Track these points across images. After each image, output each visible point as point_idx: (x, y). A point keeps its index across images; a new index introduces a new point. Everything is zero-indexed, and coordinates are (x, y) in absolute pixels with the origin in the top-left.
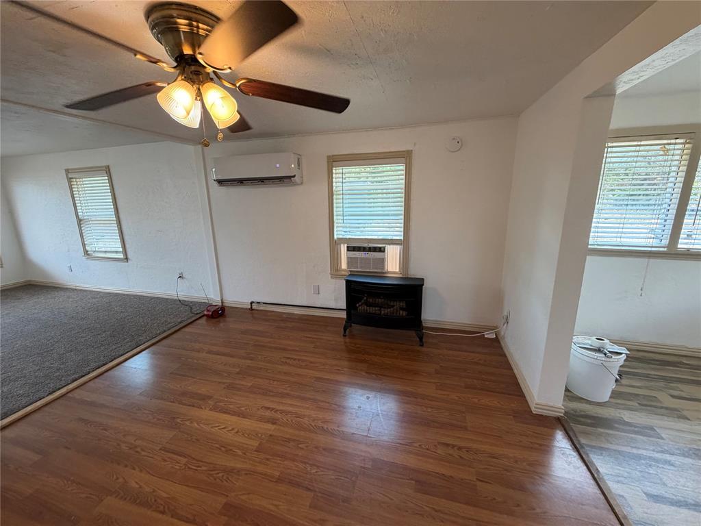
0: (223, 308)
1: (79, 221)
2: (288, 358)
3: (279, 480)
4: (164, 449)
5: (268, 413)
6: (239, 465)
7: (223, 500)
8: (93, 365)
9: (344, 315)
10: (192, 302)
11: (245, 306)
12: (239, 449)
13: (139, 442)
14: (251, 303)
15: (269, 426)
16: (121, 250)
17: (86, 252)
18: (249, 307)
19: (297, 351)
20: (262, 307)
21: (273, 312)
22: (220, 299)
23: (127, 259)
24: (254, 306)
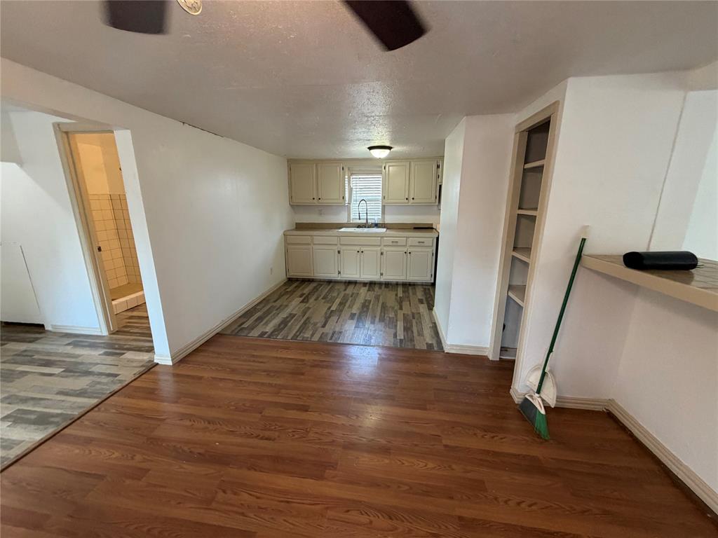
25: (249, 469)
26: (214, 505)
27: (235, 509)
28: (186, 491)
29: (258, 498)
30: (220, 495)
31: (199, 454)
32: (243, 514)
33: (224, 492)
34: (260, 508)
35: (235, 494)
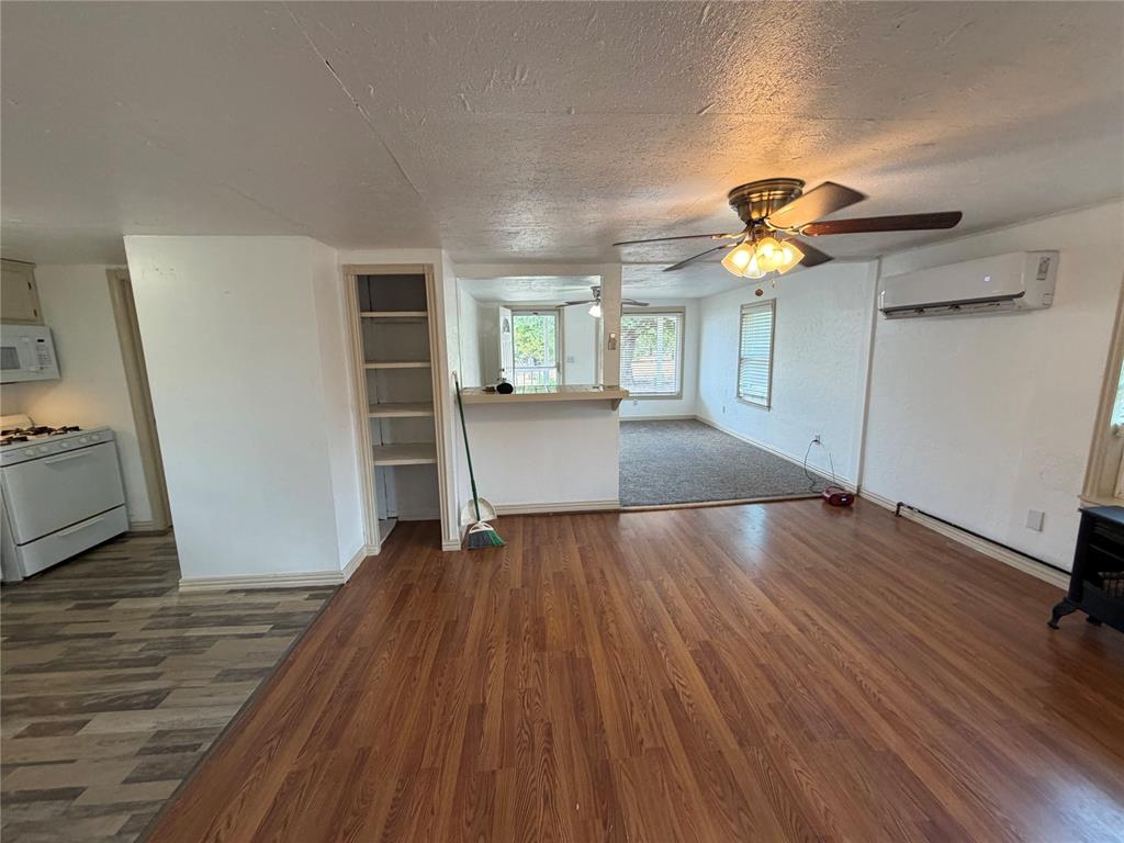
0: (850, 498)
1: (741, 359)
2: (891, 592)
3: (762, 667)
4: (696, 580)
5: (803, 619)
6: (738, 631)
7: (707, 638)
8: (694, 498)
9: (1064, 583)
10: (820, 478)
11: (889, 507)
12: (749, 621)
13: (685, 565)
14: (900, 505)
15: (794, 629)
16: (766, 395)
17: (739, 393)
18: (895, 509)
19: (918, 593)
20: (918, 519)
21: (934, 531)
22: (856, 485)
23: (769, 407)
24: (904, 512)
25: (604, 731)
26: (661, 744)
27: (652, 719)
28: (663, 795)
29: (632, 704)
30: (648, 744)
31: (605, 824)
32: (653, 709)
33: (642, 743)
34: (640, 698)
35: (638, 730)
